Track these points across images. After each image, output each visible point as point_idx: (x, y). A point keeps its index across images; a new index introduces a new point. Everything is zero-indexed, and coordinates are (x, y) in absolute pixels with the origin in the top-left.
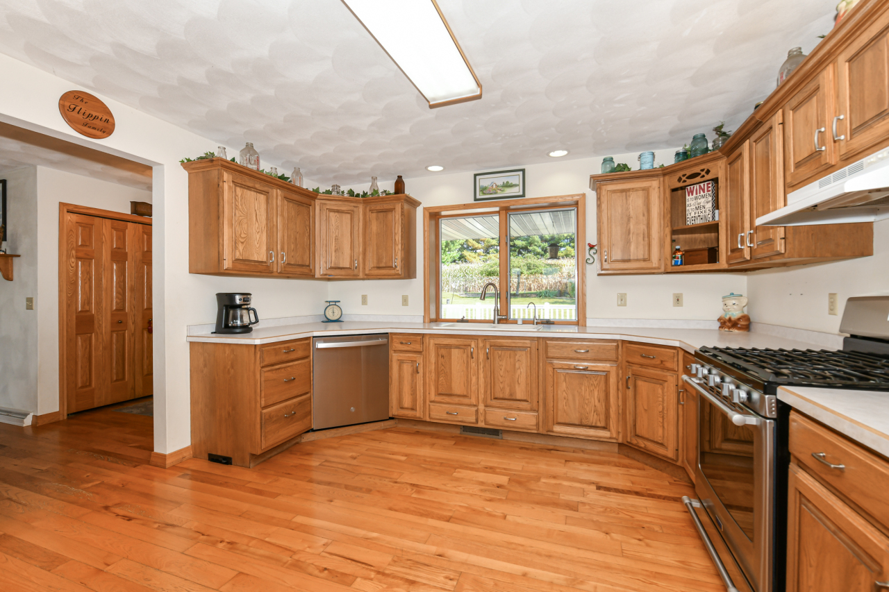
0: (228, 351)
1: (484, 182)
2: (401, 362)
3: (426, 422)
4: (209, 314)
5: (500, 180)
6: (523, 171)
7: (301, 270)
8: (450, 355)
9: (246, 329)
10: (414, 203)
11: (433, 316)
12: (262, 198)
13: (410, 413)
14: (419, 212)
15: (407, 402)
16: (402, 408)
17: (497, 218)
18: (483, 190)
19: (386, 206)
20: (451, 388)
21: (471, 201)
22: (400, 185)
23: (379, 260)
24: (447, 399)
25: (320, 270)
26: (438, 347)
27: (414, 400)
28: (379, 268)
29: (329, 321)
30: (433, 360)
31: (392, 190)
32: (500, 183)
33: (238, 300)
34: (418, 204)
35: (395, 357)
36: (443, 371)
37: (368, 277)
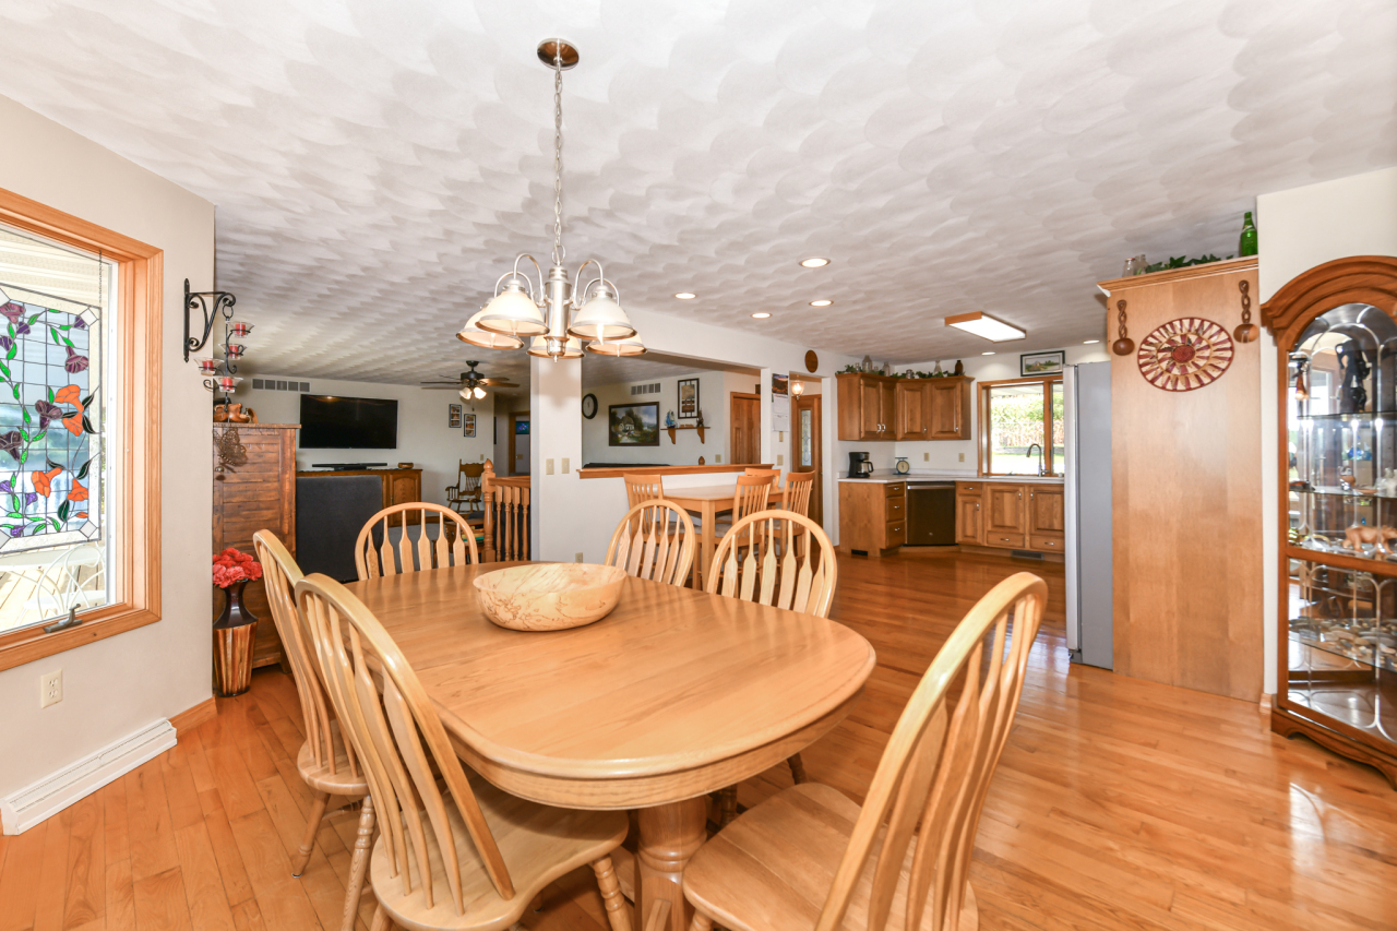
0: (865, 487)
1: (1030, 361)
2: (965, 503)
3: (984, 547)
4: (845, 465)
5: (1043, 360)
6: (1063, 352)
7: (891, 436)
8: (1003, 497)
9: (866, 475)
10: (970, 380)
11: (985, 471)
12: (874, 390)
13: (971, 540)
14: (974, 387)
15: (969, 532)
16: (966, 536)
17: (1042, 387)
18: (1029, 368)
19: (949, 385)
20: (1003, 521)
21: (1019, 377)
22: (959, 366)
23: (943, 426)
24: (1001, 530)
25: (900, 436)
26: (994, 491)
27: (976, 530)
28: (943, 432)
29: (900, 473)
30: (989, 501)
31: (952, 371)
32: (1043, 361)
33: (863, 456)
34: (973, 379)
35: (959, 500)
36: (997, 508)
37: (934, 439)
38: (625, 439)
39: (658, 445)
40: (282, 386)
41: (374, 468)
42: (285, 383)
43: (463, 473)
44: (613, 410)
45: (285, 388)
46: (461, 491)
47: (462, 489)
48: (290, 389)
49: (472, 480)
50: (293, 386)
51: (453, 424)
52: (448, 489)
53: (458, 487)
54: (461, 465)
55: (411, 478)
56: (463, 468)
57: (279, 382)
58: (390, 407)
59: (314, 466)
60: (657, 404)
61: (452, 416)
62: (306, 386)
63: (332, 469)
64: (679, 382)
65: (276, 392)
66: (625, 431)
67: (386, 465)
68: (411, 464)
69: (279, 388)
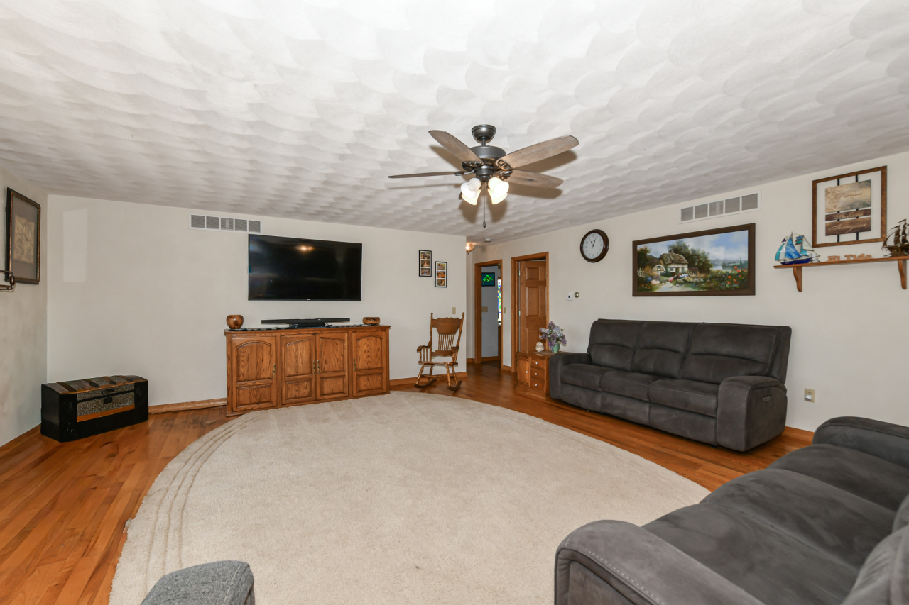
38: (668, 286)
39: (753, 293)
40: (227, 224)
41: (335, 324)
42: (231, 221)
43: (435, 330)
44: (640, 247)
45: (231, 227)
46: (433, 350)
47: (435, 348)
48: (237, 228)
49: (446, 338)
50: (241, 225)
51: (423, 272)
52: (419, 349)
53: (430, 346)
54: (432, 320)
55: (377, 337)
56: (435, 323)
57: (224, 220)
58: (353, 253)
59: (264, 322)
60: (750, 228)
61: (422, 264)
62: (255, 225)
63: (287, 326)
64: (815, 183)
65: (219, 231)
66: (667, 275)
67: (348, 320)
68: (377, 319)
69: (224, 227)
